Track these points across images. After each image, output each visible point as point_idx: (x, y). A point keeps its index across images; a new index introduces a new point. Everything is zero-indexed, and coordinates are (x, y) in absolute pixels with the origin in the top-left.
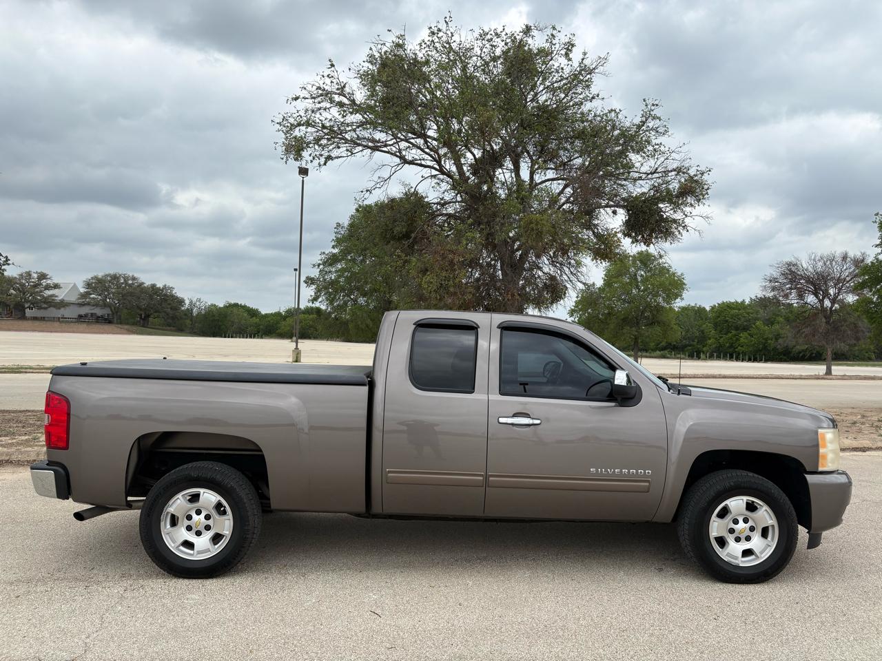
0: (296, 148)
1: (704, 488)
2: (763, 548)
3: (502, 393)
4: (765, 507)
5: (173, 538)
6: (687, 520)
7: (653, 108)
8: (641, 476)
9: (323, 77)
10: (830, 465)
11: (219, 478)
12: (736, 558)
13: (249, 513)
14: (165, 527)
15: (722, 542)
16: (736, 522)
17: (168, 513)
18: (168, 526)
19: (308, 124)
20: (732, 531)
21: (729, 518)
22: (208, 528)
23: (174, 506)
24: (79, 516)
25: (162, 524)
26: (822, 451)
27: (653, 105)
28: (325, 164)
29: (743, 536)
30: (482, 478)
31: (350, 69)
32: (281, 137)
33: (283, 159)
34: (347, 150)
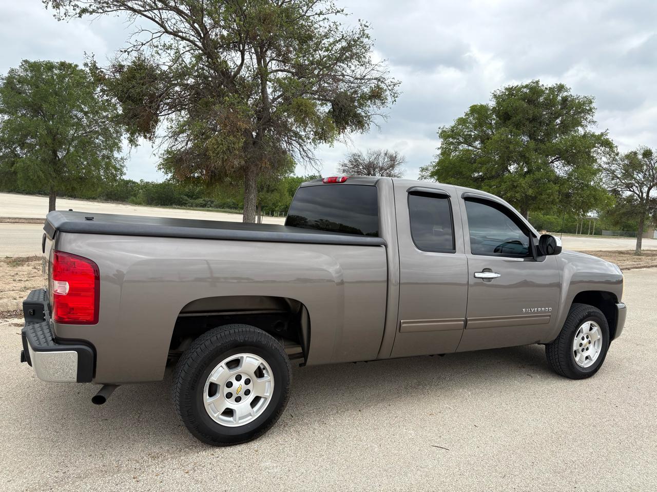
3: (474, 252)
4: (597, 326)
7: (365, 28)
8: (546, 312)
12: (583, 362)
16: (583, 339)
17: (208, 382)
18: (208, 396)
20: (581, 345)
21: (581, 336)
22: (247, 392)
23: (217, 375)
25: (204, 394)
29: (585, 348)
30: (463, 323)
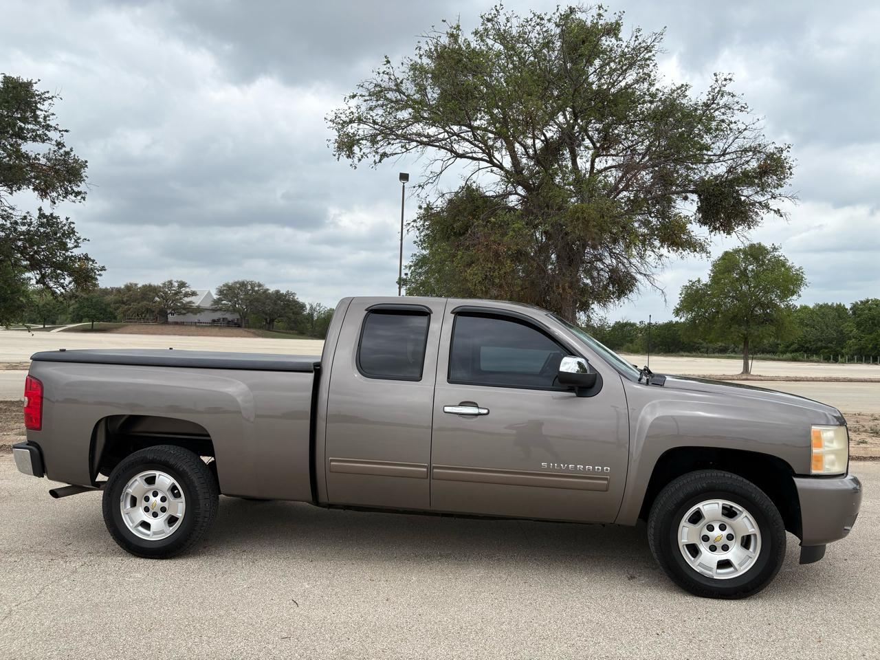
0: (347, 145)
1: (673, 489)
2: (743, 560)
3: (451, 380)
4: (745, 513)
5: (132, 518)
6: (653, 524)
7: (724, 83)
8: (598, 473)
9: (379, 74)
10: (827, 467)
11: (172, 461)
12: (711, 569)
13: (200, 497)
14: (125, 507)
15: (694, 550)
16: (711, 528)
17: (127, 494)
18: (128, 506)
19: (360, 120)
20: (706, 538)
21: (702, 523)
22: (163, 510)
23: (133, 487)
24: (54, 493)
25: (122, 504)
26: (815, 451)
27: (726, 80)
28: (380, 161)
29: (719, 545)
30: (425, 470)
31: (402, 64)
32: (334, 135)
33: (335, 155)
34: (402, 147)
